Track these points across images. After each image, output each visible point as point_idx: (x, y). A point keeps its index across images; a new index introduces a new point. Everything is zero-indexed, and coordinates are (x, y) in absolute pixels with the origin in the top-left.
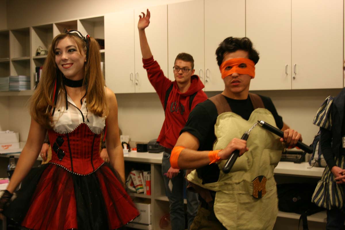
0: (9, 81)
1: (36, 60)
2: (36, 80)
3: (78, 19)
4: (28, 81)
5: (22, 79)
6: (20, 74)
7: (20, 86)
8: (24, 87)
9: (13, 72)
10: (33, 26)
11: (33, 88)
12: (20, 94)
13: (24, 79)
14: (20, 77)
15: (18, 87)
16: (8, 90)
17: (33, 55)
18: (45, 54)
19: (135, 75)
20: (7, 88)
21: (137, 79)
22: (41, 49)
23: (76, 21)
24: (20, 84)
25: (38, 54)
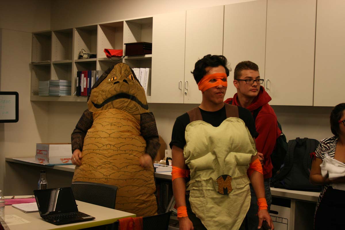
0: (49, 85)
1: (77, 63)
2: (77, 86)
3: (124, 20)
4: (69, 86)
5: (63, 83)
6: (60, 78)
7: (60, 91)
8: (65, 92)
9: (54, 77)
10: (76, 27)
11: (74, 93)
12: (60, 100)
13: (65, 84)
14: (61, 81)
15: (58, 92)
16: (48, 95)
17: (76, 58)
18: (88, 57)
19: (185, 84)
20: (46, 93)
21: (186, 88)
22: (84, 52)
23: (122, 23)
24: (60, 89)
25: (80, 57)
